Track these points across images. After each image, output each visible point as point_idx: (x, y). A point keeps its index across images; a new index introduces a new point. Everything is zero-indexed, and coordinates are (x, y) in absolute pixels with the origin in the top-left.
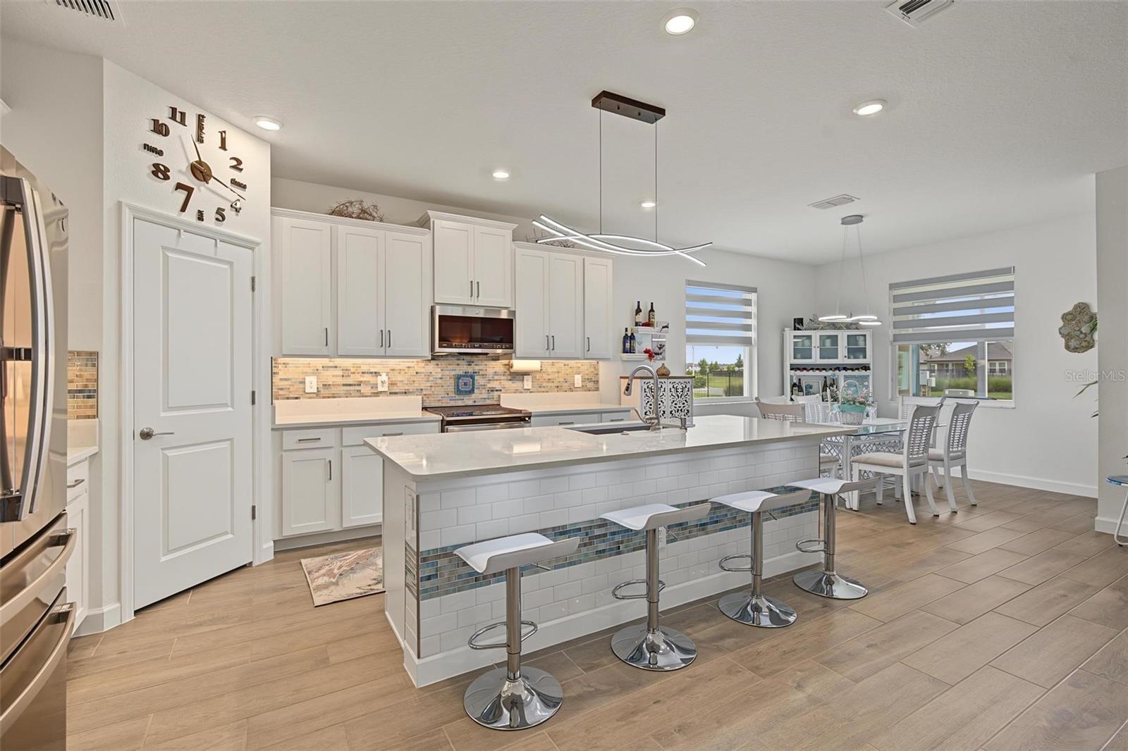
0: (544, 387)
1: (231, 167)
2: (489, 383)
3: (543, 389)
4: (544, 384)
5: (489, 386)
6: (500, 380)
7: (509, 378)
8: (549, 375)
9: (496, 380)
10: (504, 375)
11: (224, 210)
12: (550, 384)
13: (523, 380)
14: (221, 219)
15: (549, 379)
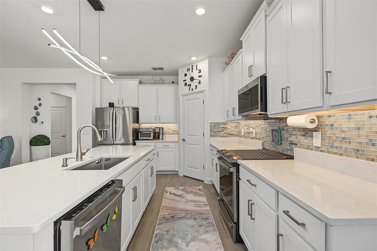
0: (337, 147)
1: (199, 73)
2: (290, 137)
3: (335, 150)
4: (336, 144)
5: (289, 139)
6: (296, 135)
7: (303, 133)
8: (343, 132)
9: (295, 135)
10: (299, 131)
11: (197, 86)
12: (345, 145)
13: (312, 137)
14: (196, 88)
15: (343, 138)
